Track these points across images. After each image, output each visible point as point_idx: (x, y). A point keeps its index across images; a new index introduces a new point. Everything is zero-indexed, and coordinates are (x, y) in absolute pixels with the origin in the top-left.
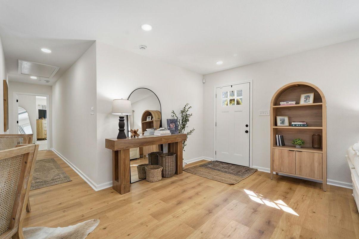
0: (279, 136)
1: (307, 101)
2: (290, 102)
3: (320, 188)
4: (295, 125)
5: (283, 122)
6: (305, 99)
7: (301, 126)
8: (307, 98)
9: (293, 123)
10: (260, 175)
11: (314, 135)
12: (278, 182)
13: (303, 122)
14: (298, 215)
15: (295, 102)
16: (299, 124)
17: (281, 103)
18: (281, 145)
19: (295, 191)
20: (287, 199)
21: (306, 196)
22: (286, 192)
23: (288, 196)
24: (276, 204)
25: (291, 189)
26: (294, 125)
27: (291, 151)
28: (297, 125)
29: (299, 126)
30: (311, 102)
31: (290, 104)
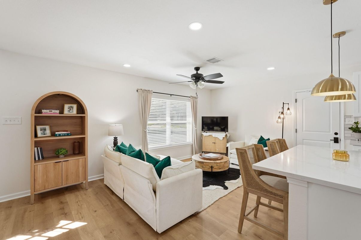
0: (39, 148)
1: (71, 111)
2: (53, 111)
3: (82, 189)
4: (60, 135)
5: (44, 132)
6: (69, 110)
7: (65, 136)
8: (71, 108)
9: (56, 133)
10: (11, 207)
11: (75, 142)
12: (42, 203)
13: (67, 131)
14: (86, 223)
15: (59, 111)
16: (63, 134)
17: (43, 111)
18: (41, 159)
19: (67, 202)
20: (68, 214)
21: (79, 201)
22: (61, 209)
23: (66, 211)
24: (61, 228)
25: (62, 203)
26: (58, 135)
27: (57, 163)
28: (61, 135)
29: (63, 136)
30: (74, 112)
31: (54, 113)
